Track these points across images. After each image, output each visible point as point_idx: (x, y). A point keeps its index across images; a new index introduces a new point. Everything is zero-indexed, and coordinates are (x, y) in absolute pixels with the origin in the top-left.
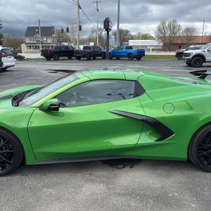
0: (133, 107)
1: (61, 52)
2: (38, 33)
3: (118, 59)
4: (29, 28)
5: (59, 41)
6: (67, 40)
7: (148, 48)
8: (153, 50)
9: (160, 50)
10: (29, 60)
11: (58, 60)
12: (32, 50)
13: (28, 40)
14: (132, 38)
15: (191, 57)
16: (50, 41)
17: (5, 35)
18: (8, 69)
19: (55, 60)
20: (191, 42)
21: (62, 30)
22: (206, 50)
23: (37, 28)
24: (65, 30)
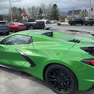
1: (77, 22)
4: (69, 11)
10: (63, 25)
11: (75, 25)
13: (68, 17)
16: (78, 16)
19: (74, 25)
21: (83, 11)
23: (73, 11)
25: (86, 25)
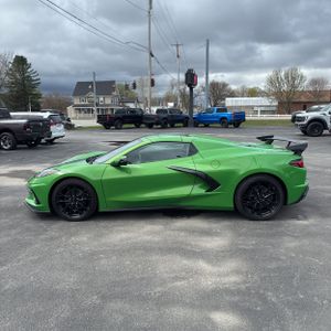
0: (188, 164)
1: (124, 117)
2: (92, 90)
3: (206, 126)
5: (122, 102)
6: (134, 100)
7: (256, 109)
8: (263, 112)
9: (273, 112)
10: (80, 128)
11: (121, 128)
12: (82, 115)
13: (77, 101)
14: (232, 94)
15: (305, 122)
16: (108, 101)
17: (45, 94)
18: (56, 141)
19: (117, 128)
20: (321, 100)
21: (127, 86)
22: (327, 113)
23: (91, 83)
24: (131, 86)
25: (150, 126)
